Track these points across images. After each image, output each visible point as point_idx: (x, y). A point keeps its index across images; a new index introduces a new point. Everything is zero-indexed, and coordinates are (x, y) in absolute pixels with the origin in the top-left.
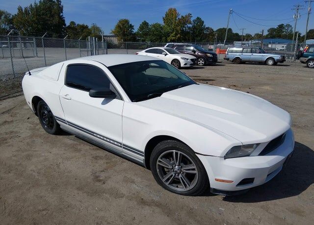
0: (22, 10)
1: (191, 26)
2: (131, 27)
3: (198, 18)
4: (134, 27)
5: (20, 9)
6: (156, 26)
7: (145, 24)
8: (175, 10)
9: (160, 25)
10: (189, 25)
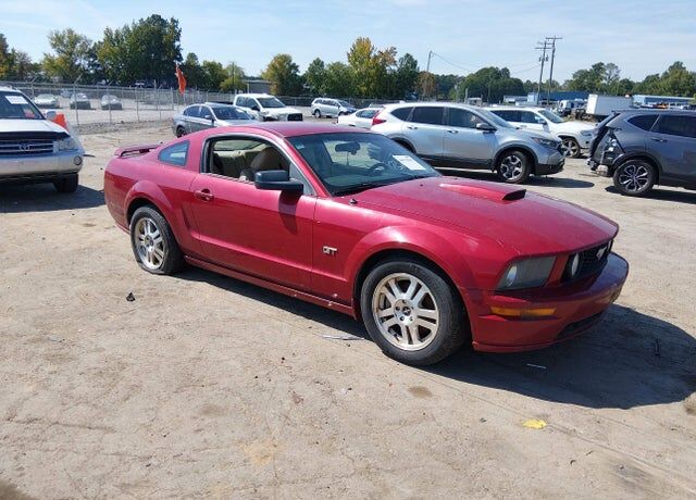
0: (111, 34)
1: (396, 68)
2: (295, 67)
3: (408, 55)
4: (299, 69)
5: (108, 32)
6: (337, 67)
7: (318, 63)
8: (368, 41)
9: (342, 66)
10: (392, 67)
